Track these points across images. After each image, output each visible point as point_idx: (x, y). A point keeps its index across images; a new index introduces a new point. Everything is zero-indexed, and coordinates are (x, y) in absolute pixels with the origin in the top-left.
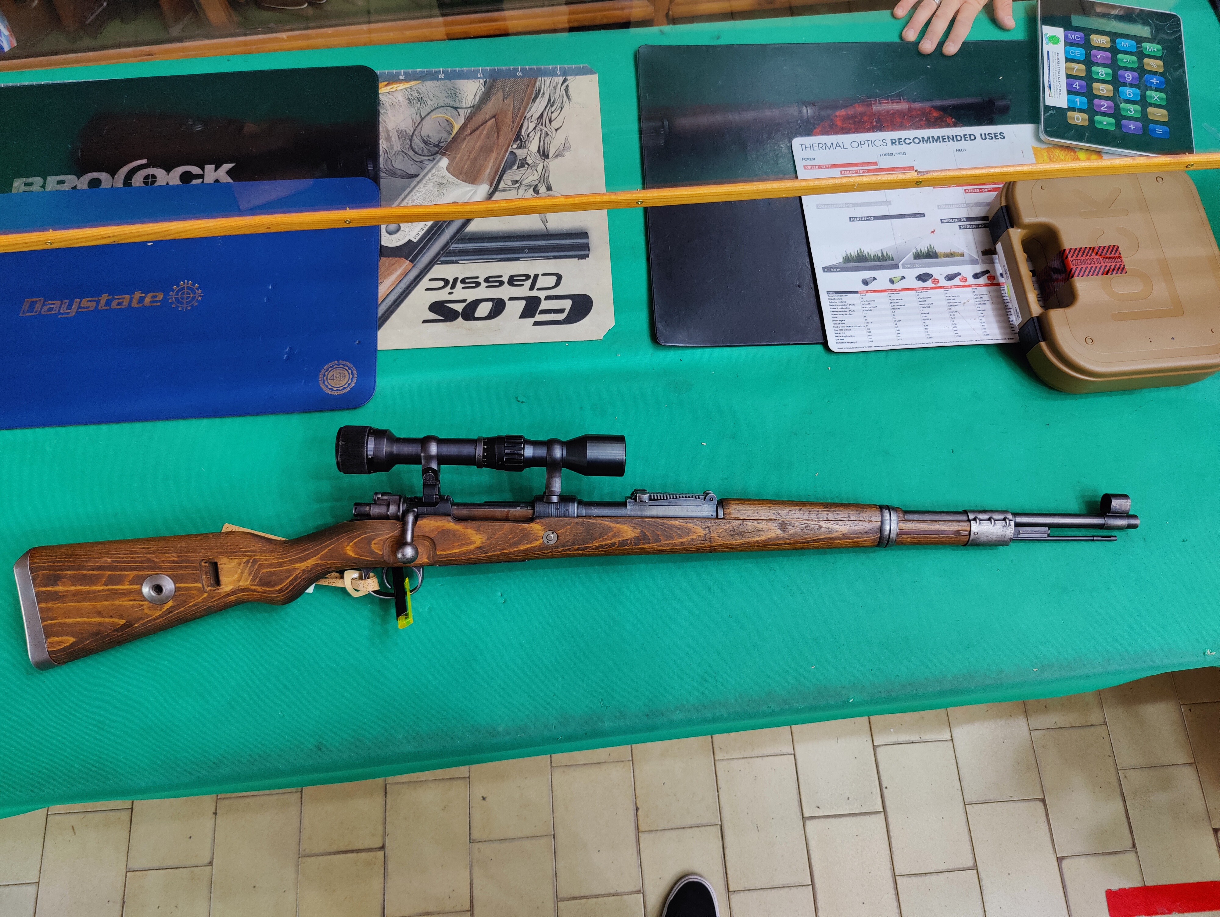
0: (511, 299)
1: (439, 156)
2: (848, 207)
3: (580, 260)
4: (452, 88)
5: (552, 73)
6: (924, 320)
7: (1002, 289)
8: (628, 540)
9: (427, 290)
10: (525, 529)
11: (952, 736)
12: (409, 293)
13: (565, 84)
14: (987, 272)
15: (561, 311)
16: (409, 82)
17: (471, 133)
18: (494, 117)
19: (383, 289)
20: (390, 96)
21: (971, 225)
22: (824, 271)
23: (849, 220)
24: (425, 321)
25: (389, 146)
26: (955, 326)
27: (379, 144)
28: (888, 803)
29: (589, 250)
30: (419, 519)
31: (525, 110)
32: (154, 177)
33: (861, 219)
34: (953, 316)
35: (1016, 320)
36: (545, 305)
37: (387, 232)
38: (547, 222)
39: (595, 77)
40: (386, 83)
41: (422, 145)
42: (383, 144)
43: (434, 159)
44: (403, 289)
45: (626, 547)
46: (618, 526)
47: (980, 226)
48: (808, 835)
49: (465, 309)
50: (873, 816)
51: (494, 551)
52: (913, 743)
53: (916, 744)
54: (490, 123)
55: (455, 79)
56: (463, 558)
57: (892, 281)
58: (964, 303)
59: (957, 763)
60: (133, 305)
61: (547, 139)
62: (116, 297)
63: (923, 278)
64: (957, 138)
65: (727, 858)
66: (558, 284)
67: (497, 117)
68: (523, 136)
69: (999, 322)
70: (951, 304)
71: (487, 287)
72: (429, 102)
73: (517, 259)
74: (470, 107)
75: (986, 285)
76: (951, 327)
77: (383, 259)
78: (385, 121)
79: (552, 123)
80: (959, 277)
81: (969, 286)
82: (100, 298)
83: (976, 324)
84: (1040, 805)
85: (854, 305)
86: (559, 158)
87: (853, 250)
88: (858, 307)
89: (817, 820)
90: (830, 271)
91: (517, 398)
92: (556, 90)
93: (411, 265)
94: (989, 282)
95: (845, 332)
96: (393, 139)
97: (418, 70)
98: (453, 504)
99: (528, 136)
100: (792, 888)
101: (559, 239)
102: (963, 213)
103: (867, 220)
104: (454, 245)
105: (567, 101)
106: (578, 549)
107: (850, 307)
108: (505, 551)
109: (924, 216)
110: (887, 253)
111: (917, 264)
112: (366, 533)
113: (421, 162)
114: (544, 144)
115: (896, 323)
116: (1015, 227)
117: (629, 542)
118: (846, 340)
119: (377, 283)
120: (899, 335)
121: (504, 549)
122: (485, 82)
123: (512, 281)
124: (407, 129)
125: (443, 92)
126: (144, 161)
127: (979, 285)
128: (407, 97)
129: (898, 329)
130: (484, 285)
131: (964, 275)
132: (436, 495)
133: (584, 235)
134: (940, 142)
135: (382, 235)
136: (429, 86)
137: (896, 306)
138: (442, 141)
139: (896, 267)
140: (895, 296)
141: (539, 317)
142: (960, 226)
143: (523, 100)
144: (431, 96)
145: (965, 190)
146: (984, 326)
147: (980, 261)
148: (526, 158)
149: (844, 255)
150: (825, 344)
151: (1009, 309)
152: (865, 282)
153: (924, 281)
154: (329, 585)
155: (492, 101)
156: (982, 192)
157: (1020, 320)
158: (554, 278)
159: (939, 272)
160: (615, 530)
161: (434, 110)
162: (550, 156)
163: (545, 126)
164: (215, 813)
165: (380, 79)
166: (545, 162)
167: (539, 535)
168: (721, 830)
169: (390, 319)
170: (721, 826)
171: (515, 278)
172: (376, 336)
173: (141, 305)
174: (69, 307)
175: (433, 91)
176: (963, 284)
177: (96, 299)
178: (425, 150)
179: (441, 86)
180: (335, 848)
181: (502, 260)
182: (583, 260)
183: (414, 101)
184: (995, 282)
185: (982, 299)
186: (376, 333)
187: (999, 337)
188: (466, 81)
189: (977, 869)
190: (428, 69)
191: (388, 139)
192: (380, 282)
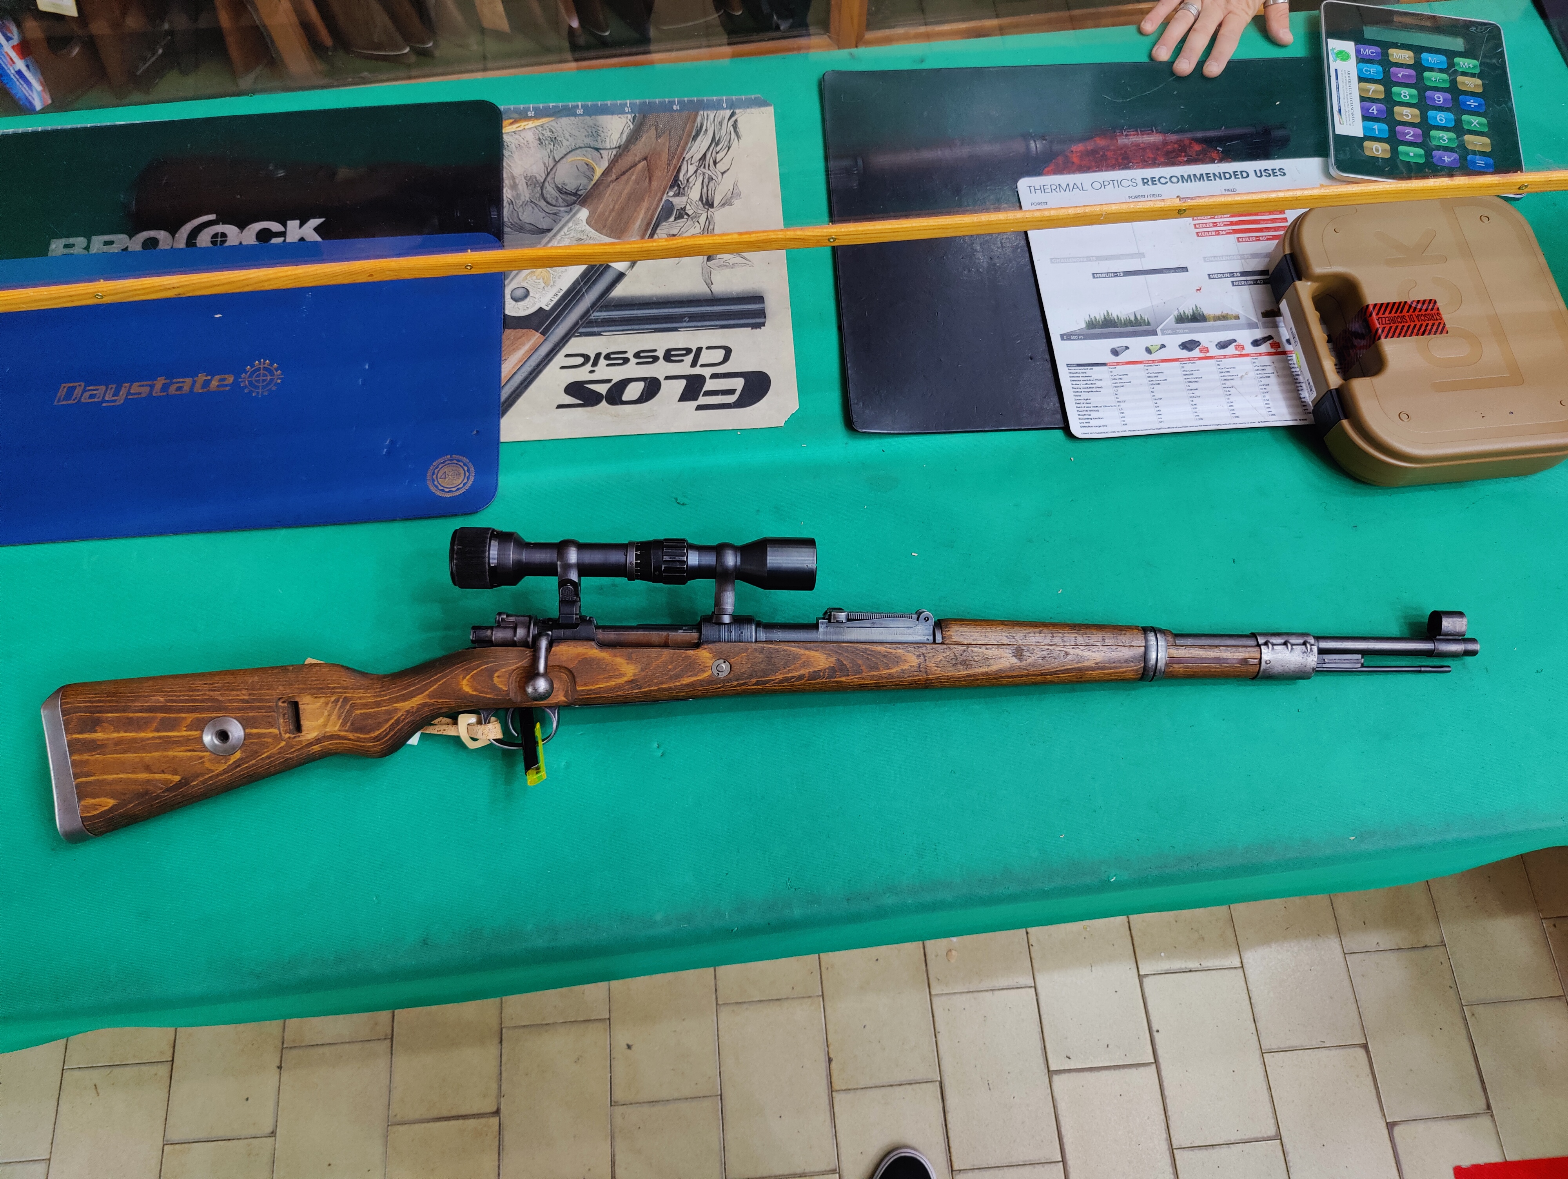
0: (667, 378)
1: (577, 207)
2: (1090, 261)
3: (754, 330)
4: (593, 126)
5: (716, 106)
6: (1191, 397)
7: (1289, 358)
8: (821, 671)
9: (562, 368)
10: (689, 657)
11: (1242, 962)
12: (540, 371)
13: (733, 119)
14: (1270, 338)
15: (731, 392)
16: (540, 119)
17: (617, 179)
18: (645, 159)
19: (508, 367)
20: (517, 136)
21: (1247, 281)
22: (1062, 339)
23: (1092, 277)
24: (560, 406)
25: (515, 195)
26: (1231, 404)
27: (503, 193)
28: (1160, 1052)
29: (765, 317)
30: (554, 644)
31: (684, 151)
32: (224, 235)
33: (1108, 275)
34: (1228, 393)
35: (1309, 396)
36: (710, 385)
37: (512, 298)
38: (712, 284)
39: (770, 110)
40: (511, 121)
41: (555, 193)
42: (507, 193)
43: (571, 210)
44: (532, 367)
45: (818, 681)
46: (807, 652)
47: (1259, 282)
48: (1056, 1094)
49: (610, 390)
50: (1141, 1069)
51: (649, 686)
52: (1190, 971)
53: (1194, 973)
54: (640, 166)
55: (596, 115)
56: (610, 695)
57: (1148, 351)
58: (1242, 377)
59: (1250, 998)
60: (195, 390)
61: (711, 184)
62: (175, 380)
63: (1189, 346)
64: (1225, 176)
65: (949, 1126)
66: (726, 358)
67: (649, 159)
68: (681, 181)
69: (1286, 399)
70: (1225, 378)
71: (638, 364)
72: (565, 143)
73: (675, 329)
74: (616, 148)
75: (1269, 354)
76: (1226, 406)
77: (508, 332)
78: (510, 166)
79: (717, 165)
80: (1235, 344)
81: (1247, 355)
82: (155, 382)
83: (1258, 402)
84: (1361, 1052)
85: (1101, 380)
86: (727, 207)
87: (1098, 314)
88: (1107, 383)
89: (1067, 1074)
90: (1070, 339)
91: (676, 499)
92: (721, 126)
93: (543, 338)
94: (1273, 350)
95: (1092, 413)
96: (520, 187)
97: (551, 104)
98: (597, 627)
99: (688, 181)
100: (1036, 1166)
101: (728, 305)
102: (1237, 267)
103: (1115, 276)
104: (596, 314)
105: (736, 139)
106: (757, 683)
107: (1097, 382)
108: (664, 686)
109: (1187, 271)
110: (1141, 316)
111: (1181, 329)
112: (487, 663)
113: (555, 214)
114: (708, 191)
115: (1156, 401)
116: (1303, 278)
117: (821, 674)
118: (1093, 423)
119: (500, 360)
120: (1160, 416)
121: (662, 683)
122: (634, 118)
123: (669, 356)
124: (537, 176)
125: (582, 130)
126: (212, 217)
127: (1260, 354)
128: (537, 137)
129: (1158, 409)
130: (633, 361)
131: (1240, 341)
132: (576, 614)
133: (759, 299)
134: (1204, 180)
135: (506, 303)
136: (564, 124)
137: (1154, 381)
138: (580, 188)
139: (1154, 333)
140: (1153, 369)
141: (703, 400)
142: (1233, 282)
143: (681, 138)
144: (567, 136)
145: (1238, 238)
146: (1268, 404)
147: (1260, 324)
148: (685, 207)
149: (1087, 319)
150: (1066, 429)
151: (1300, 383)
152: (1115, 352)
153: (1190, 350)
154: (439, 733)
155: (643, 140)
156: (1259, 240)
157: (1315, 394)
158: (722, 352)
159: (1208, 338)
160: (804, 659)
161: (573, 150)
162: (715, 204)
163: (709, 169)
164: (280, 1067)
165: (504, 116)
166: (709, 212)
167: (707, 665)
168: (941, 1088)
169: (516, 404)
170: (941, 1083)
171: (673, 353)
172: (499, 425)
173: (205, 390)
174: (116, 394)
175: (569, 130)
176: (1239, 353)
177: (150, 383)
178: (560, 200)
179: (579, 123)
180: (435, 1113)
181: (656, 330)
182: (758, 330)
183: (547, 142)
184: (1279, 350)
185: (1264, 372)
186: (499, 422)
187: (1288, 417)
188: (610, 116)
189: (1281, 1139)
190: (564, 104)
191: (514, 186)
192: (503, 359)
